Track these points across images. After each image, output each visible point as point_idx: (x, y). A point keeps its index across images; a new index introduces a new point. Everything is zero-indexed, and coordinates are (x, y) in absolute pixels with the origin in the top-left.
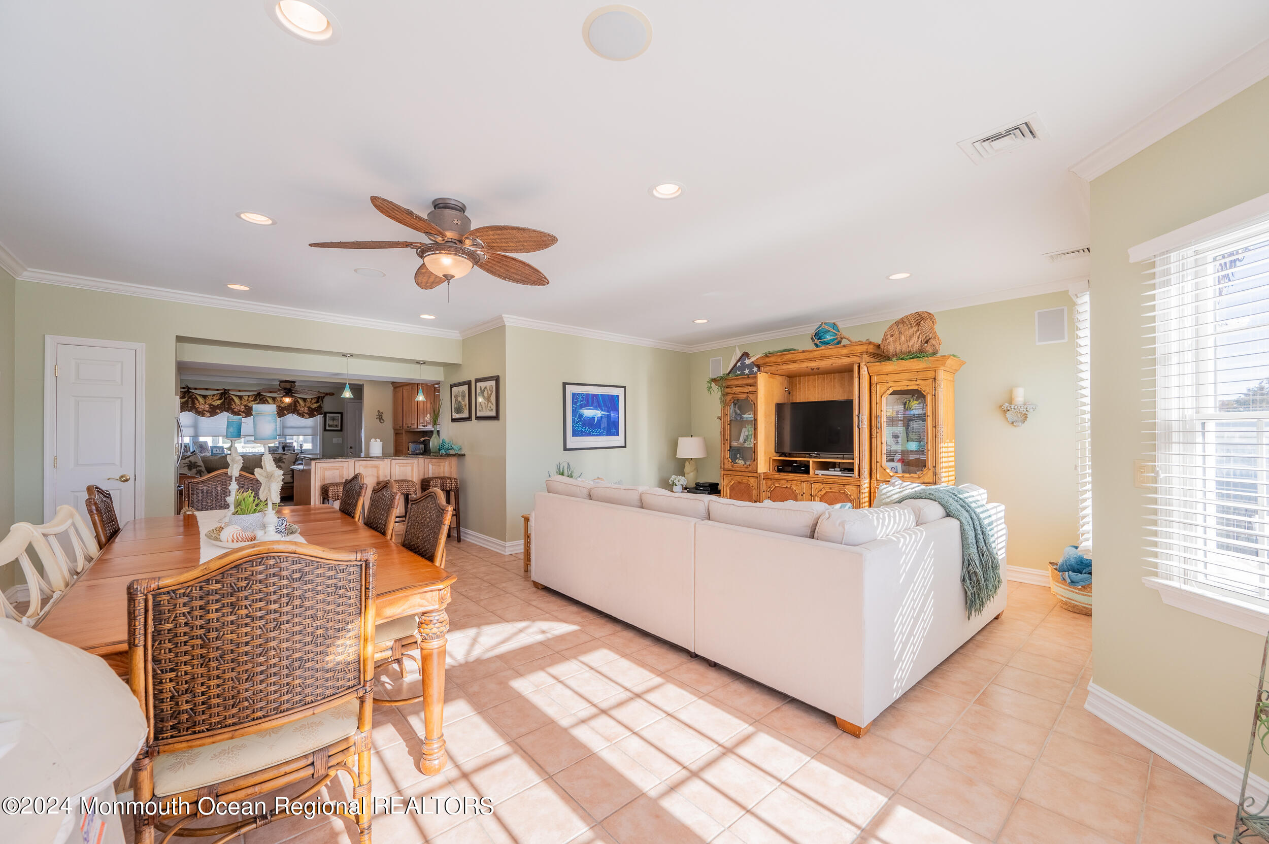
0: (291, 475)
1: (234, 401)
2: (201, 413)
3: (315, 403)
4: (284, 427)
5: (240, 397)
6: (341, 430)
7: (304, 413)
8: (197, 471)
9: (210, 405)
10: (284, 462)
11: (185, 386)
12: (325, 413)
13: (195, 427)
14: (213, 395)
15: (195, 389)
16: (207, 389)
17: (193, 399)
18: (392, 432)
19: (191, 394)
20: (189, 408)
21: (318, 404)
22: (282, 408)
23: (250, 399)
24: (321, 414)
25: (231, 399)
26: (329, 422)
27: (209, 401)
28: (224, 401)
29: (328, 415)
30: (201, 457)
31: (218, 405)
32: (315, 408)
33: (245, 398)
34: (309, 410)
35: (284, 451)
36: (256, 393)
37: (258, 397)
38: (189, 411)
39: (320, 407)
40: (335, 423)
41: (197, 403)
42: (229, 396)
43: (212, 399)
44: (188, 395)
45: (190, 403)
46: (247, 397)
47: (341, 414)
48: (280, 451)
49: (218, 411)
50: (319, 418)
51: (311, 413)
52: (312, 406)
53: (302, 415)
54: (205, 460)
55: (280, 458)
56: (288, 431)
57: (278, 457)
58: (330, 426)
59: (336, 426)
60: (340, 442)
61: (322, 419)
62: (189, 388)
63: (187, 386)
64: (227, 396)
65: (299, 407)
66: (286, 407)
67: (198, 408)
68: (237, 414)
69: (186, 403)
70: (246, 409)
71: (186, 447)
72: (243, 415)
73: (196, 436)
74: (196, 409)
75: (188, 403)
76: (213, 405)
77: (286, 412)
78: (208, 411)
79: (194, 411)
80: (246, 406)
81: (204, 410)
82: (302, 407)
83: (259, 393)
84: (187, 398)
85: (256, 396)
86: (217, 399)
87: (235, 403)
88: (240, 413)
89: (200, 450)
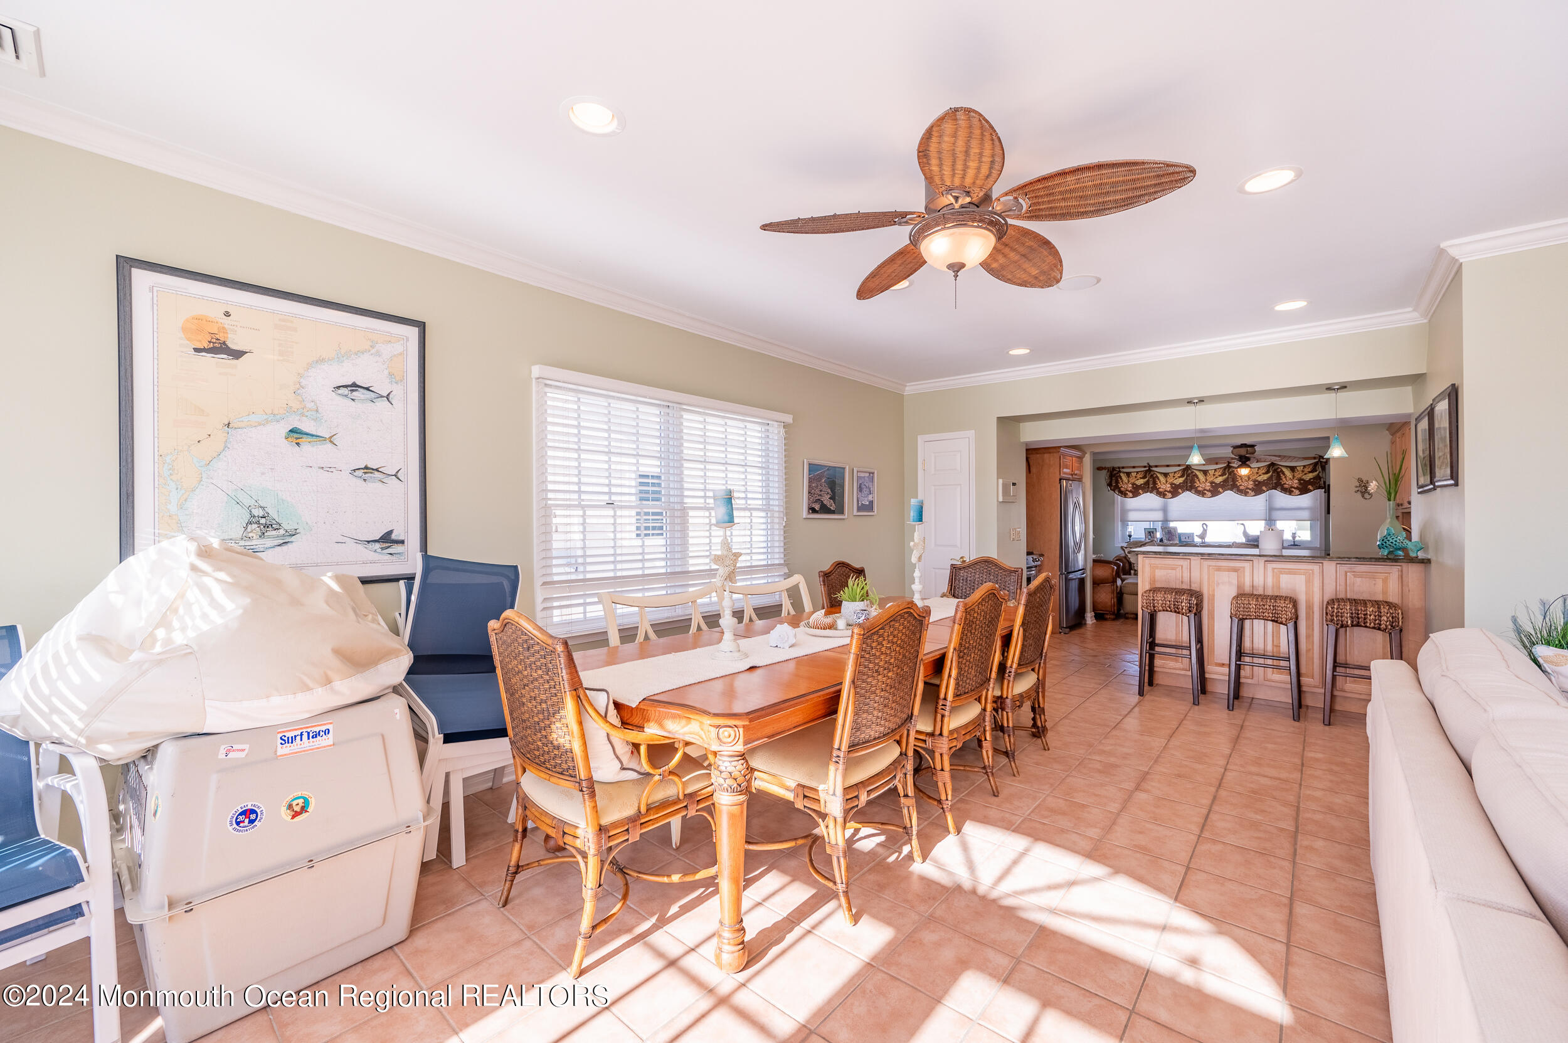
1: (1198, 478)
2: (1162, 494)
3: (1310, 472)
4: (1271, 509)
5: (1205, 472)
7: (1293, 487)
9: (1172, 484)
11: (1147, 464)
13: (1165, 510)
14: (1175, 472)
15: (1156, 466)
16: (1168, 466)
17: (1154, 479)
19: (1152, 473)
20: (1151, 489)
21: (1315, 474)
22: (1259, 482)
24: (1320, 488)
25: (1194, 476)
27: (1170, 480)
28: (1186, 479)
31: (1180, 483)
32: (1311, 479)
33: (1211, 472)
34: (1300, 484)
37: (1227, 470)
38: (1151, 492)
39: (1318, 478)
41: (1158, 482)
42: (1192, 472)
43: (1174, 477)
44: (1149, 474)
45: (1151, 483)
49: (1180, 490)
51: (1304, 488)
52: (1304, 477)
53: (1288, 491)
56: (1276, 514)
61: (1323, 496)
62: (1150, 466)
64: (1190, 472)
65: (1284, 479)
66: (1264, 480)
67: (1159, 488)
68: (1201, 493)
69: (1147, 483)
70: (1212, 486)
71: (1153, 532)
72: (1209, 494)
73: (1166, 521)
74: (1157, 489)
75: (1149, 484)
76: (1175, 484)
77: (1264, 488)
78: (1169, 492)
79: (1155, 492)
80: (1212, 483)
81: (1166, 491)
82: (1288, 479)
83: (1228, 465)
84: (1148, 478)
85: (1225, 470)
86: (1179, 477)
87: (1199, 481)
88: (1206, 492)
89: (1168, 537)
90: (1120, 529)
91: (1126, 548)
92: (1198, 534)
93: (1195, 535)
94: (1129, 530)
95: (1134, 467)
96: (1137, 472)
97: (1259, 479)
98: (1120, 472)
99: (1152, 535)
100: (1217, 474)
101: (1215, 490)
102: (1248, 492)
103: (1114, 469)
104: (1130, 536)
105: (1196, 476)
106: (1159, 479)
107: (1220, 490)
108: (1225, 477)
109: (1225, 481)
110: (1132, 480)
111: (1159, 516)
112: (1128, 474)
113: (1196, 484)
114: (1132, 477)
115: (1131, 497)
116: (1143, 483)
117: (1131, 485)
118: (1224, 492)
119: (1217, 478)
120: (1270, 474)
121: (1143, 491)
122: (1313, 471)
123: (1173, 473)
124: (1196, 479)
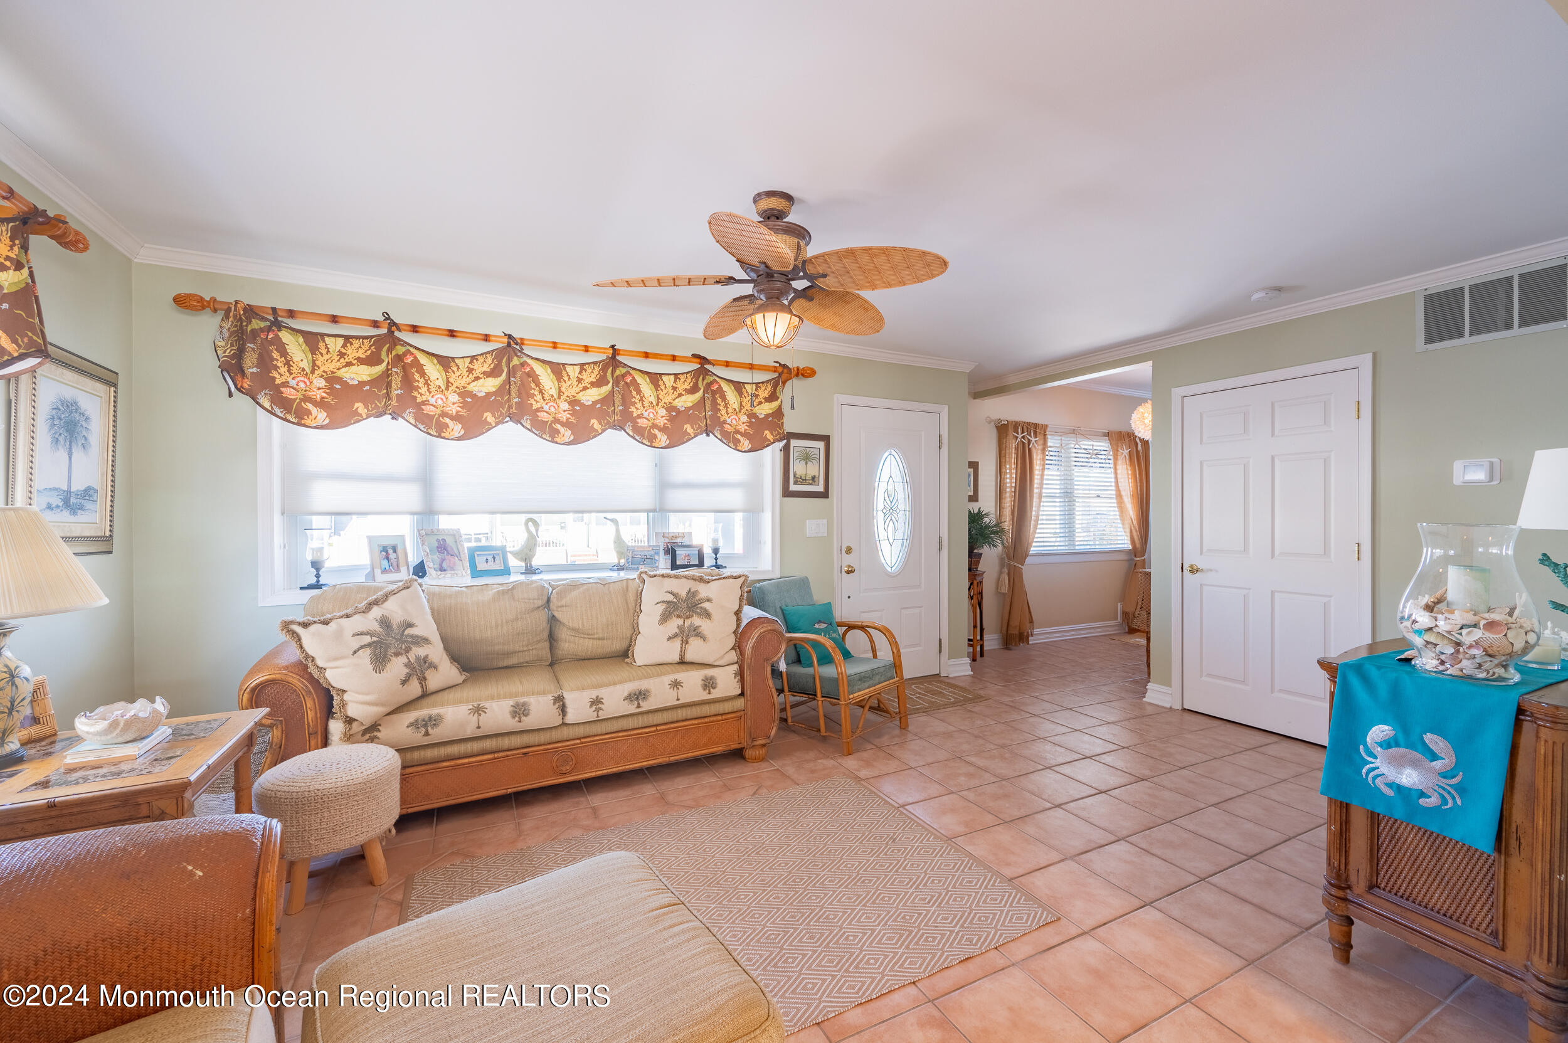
0: (736, 667)
1: (538, 384)
2: (433, 425)
3: (766, 400)
4: (664, 485)
5: (558, 370)
6: (825, 495)
7: (738, 432)
8: (408, 664)
9: (464, 394)
10: (707, 615)
11: (381, 319)
12: (789, 437)
13: (426, 479)
14: (473, 358)
15: (415, 329)
16: (452, 334)
17: (408, 369)
19: (400, 350)
20: (394, 403)
21: (775, 404)
22: (679, 412)
23: (585, 376)
24: (780, 439)
25: (529, 375)
26: (798, 468)
27: (460, 379)
28: (508, 381)
29: (794, 443)
31: (488, 394)
32: (767, 416)
33: (573, 372)
34: (750, 425)
35: (676, 565)
36: (604, 357)
37: (610, 371)
39: (779, 414)
40: (810, 471)
41: (420, 383)
42: (523, 364)
44: (390, 350)
45: (396, 381)
46: (577, 368)
47: (826, 439)
48: (667, 566)
49: (489, 417)
50: (771, 455)
51: (756, 436)
52: (756, 412)
53: (731, 440)
54: (444, 610)
55: (692, 594)
56: (677, 498)
57: (684, 594)
58: (799, 480)
59: (814, 481)
60: (823, 532)
61: (779, 456)
62: (393, 326)
63: (387, 317)
64: (515, 361)
65: (723, 412)
66: (688, 409)
67: (423, 403)
68: (547, 430)
69: (384, 380)
70: (574, 413)
72: (567, 435)
73: (428, 512)
74: (419, 406)
75: (389, 386)
76: (473, 396)
77: (688, 428)
78: (456, 418)
79: (409, 414)
80: (573, 402)
81: (444, 414)
82: (730, 410)
83: (614, 357)
84: (385, 364)
85: (604, 369)
86: (484, 373)
87: (541, 392)
88: (558, 426)
89: (438, 561)
90: (278, 540)
91: (305, 625)
92: (517, 548)
93: (508, 549)
94: (314, 544)
95: (334, 319)
96: (347, 339)
97: (681, 404)
98: (279, 326)
99: (392, 556)
100: (588, 378)
101: (582, 427)
102: (655, 437)
103: (251, 312)
104: (316, 565)
105: (532, 376)
106: (423, 374)
107: (594, 422)
108: (605, 389)
109: (607, 400)
110: (328, 364)
111: (411, 496)
112: (312, 340)
113: (532, 401)
114: (324, 351)
115: (322, 427)
116: (366, 378)
117: (322, 383)
118: (603, 431)
119: (585, 388)
120: (700, 394)
121: (366, 407)
122: (772, 397)
123: (469, 360)
124: (533, 385)
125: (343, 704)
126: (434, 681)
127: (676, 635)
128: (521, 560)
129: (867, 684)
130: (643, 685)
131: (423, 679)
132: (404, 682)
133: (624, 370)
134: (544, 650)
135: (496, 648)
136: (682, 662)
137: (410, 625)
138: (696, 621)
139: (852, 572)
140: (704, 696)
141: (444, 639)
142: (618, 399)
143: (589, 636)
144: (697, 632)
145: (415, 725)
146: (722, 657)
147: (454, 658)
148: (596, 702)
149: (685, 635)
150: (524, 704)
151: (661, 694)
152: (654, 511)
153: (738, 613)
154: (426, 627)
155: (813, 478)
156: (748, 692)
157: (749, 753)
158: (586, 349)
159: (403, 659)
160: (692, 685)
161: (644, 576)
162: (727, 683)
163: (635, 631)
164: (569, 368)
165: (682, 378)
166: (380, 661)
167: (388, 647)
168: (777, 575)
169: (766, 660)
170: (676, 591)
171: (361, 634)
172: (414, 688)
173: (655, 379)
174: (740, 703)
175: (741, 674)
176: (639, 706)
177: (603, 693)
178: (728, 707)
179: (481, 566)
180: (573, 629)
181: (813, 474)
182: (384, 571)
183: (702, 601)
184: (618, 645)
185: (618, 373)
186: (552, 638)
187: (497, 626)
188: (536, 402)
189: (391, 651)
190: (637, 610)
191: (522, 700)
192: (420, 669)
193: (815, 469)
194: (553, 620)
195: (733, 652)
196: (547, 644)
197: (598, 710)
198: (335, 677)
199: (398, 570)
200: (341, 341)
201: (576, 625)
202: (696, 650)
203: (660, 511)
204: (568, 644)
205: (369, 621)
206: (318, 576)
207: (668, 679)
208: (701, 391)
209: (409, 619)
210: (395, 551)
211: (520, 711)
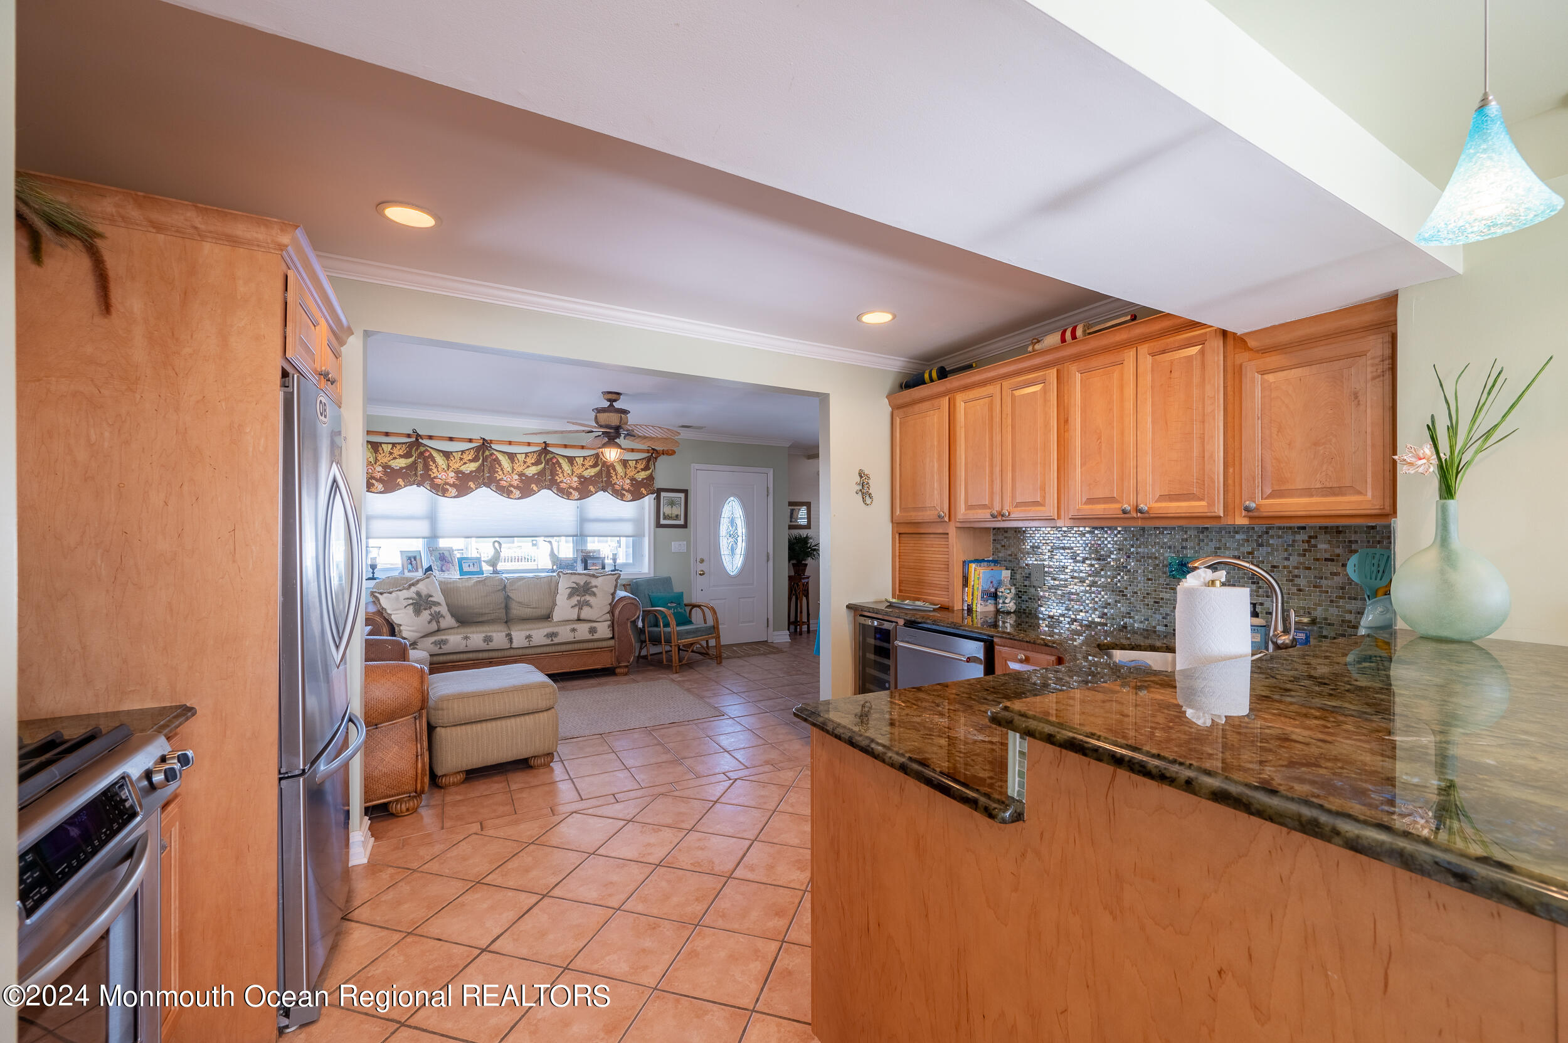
0: (609, 623)
1: (500, 465)
2: (440, 489)
3: (643, 470)
4: (583, 520)
5: (512, 457)
6: (685, 526)
7: (624, 489)
8: (431, 615)
9: (457, 472)
10: (594, 594)
11: (411, 432)
12: (659, 491)
13: (432, 518)
14: (463, 452)
15: (430, 437)
16: (451, 439)
17: (426, 459)
18: (887, 530)
19: (422, 449)
20: (419, 478)
21: (648, 472)
22: (585, 479)
23: (528, 460)
24: (652, 492)
25: (495, 460)
26: (666, 509)
27: (455, 464)
28: (482, 464)
29: (663, 494)
30: (441, 583)
31: (471, 472)
32: (643, 479)
33: (521, 458)
34: (632, 485)
35: (586, 568)
36: (539, 448)
37: (543, 456)
38: (419, 485)
39: (651, 478)
40: (675, 511)
41: (433, 467)
42: (492, 454)
43: (461, 459)
44: (417, 449)
45: (420, 466)
46: (524, 455)
47: (685, 492)
48: (580, 569)
49: (471, 484)
50: (648, 501)
51: (636, 491)
52: (636, 476)
53: (619, 494)
54: (447, 590)
55: (587, 583)
57: (582, 583)
58: (666, 518)
59: (677, 517)
60: (684, 549)
61: (653, 503)
62: (418, 436)
63: (415, 431)
64: (487, 453)
65: (614, 478)
66: (591, 477)
67: (435, 478)
68: (506, 491)
69: (413, 467)
70: (521, 481)
71: (415, 558)
72: (517, 493)
73: (433, 537)
74: (432, 479)
75: (416, 468)
76: (463, 473)
77: (591, 488)
78: (453, 485)
79: (427, 484)
80: (521, 475)
81: (446, 484)
82: (619, 477)
83: (545, 449)
84: (414, 458)
85: (540, 455)
86: (469, 460)
87: (502, 469)
88: (512, 489)
89: (440, 566)
91: (381, 594)
94: (372, 554)
95: (387, 434)
96: (394, 445)
97: (587, 474)
100: (530, 461)
101: (526, 488)
102: (571, 493)
104: (373, 567)
105: (497, 460)
106: (435, 462)
107: (534, 487)
108: (541, 467)
109: (541, 473)
111: (423, 528)
113: (496, 475)
114: (381, 452)
115: (381, 493)
116: (404, 465)
117: (380, 469)
118: (539, 491)
119: (528, 467)
120: (598, 468)
121: (404, 481)
122: (646, 468)
123: (460, 453)
124: (497, 466)
125: (400, 631)
126: (444, 624)
127: (576, 605)
128: (490, 566)
129: (691, 636)
130: (555, 630)
131: (438, 622)
132: (429, 623)
133: (552, 456)
134: (502, 614)
135: (475, 611)
136: (579, 620)
137: (431, 596)
138: (588, 598)
139: (703, 574)
140: (590, 637)
141: (448, 605)
142: (548, 472)
143: (528, 606)
144: (587, 604)
145: (435, 643)
146: (600, 617)
147: (453, 615)
148: (529, 637)
149: (580, 605)
150: (490, 636)
151: (565, 634)
152: (576, 536)
153: (613, 594)
154: (438, 597)
155: (677, 516)
156: (616, 636)
157: (618, 671)
158: (529, 444)
159: (428, 612)
160: (583, 631)
161: (561, 574)
162: (603, 630)
163: (554, 604)
164: (518, 456)
165: (588, 459)
166: (417, 612)
167: (421, 605)
168: (652, 575)
169: (628, 619)
170: (578, 582)
171: (408, 599)
172: (434, 626)
173: (571, 460)
174: (612, 643)
175: (612, 626)
176: (552, 640)
177: (532, 633)
178: (605, 644)
179: (466, 569)
180: (519, 603)
181: (676, 513)
182: (409, 571)
183: (592, 587)
184: (544, 612)
185: (548, 457)
186: (507, 608)
187: (476, 599)
188: (499, 475)
189: (422, 608)
190: (556, 592)
191: (489, 634)
192: (436, 617)
193: (679, 510)
194: (508, 598)
195: (608, 615)
196: (504, 611)
197: (529, 641)
198: (396, 618)
199: (417, 570)
200: (390, 446)
201: (521, 601)
202: (586, 613)
203: (580, 536)
204: (516, 611)
205: (411, 593)
206: (373, 573)
207: (569, 627)
208: (600, 467)
209: (430, 593)
210: (415, 559)
211: (488, 639)
